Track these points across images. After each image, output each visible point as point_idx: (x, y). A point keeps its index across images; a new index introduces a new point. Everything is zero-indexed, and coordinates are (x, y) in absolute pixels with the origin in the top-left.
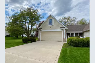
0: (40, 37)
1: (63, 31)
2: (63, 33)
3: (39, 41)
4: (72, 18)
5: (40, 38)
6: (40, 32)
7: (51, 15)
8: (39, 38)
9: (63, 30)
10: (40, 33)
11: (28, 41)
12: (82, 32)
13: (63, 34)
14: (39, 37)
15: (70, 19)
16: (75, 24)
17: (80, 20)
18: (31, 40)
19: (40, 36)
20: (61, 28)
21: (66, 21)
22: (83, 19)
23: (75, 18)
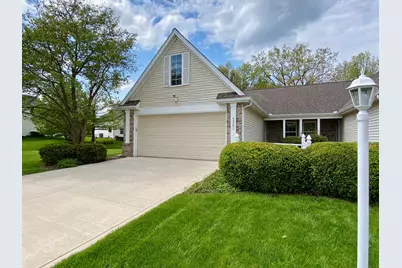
0: (131, 140)
1: (229, 112)
2: (229, 122)
3: (128, 158)
4: (313, 53)
5: (131, 145)
6: (132, 116)
7: (175, 32)
8: (126, 145)
9: (228, 105)
10: (132, 124)
11: (65, 157)
12: (334, 115)
13: (229, 127)
14: (127, 141)
15: (305, 58)
16: (325, 79)
17: (349, 60)
18: (78, 153)
19: (131, 136)
20: (220, 96)
21: (287, 64)
22: (361, 57)
23: (325, 51)
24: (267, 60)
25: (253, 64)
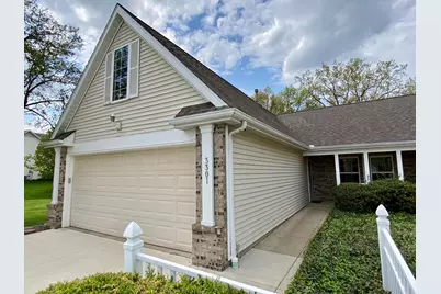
0: (61, 198)
1: (199, 145)
2: (200, 167)
3: (53, 231)
9: (198, 129)
10: (62, 171)
13: (199, 177)
20: (186, 111)
24: (314, 80)
25: (297, 86)
